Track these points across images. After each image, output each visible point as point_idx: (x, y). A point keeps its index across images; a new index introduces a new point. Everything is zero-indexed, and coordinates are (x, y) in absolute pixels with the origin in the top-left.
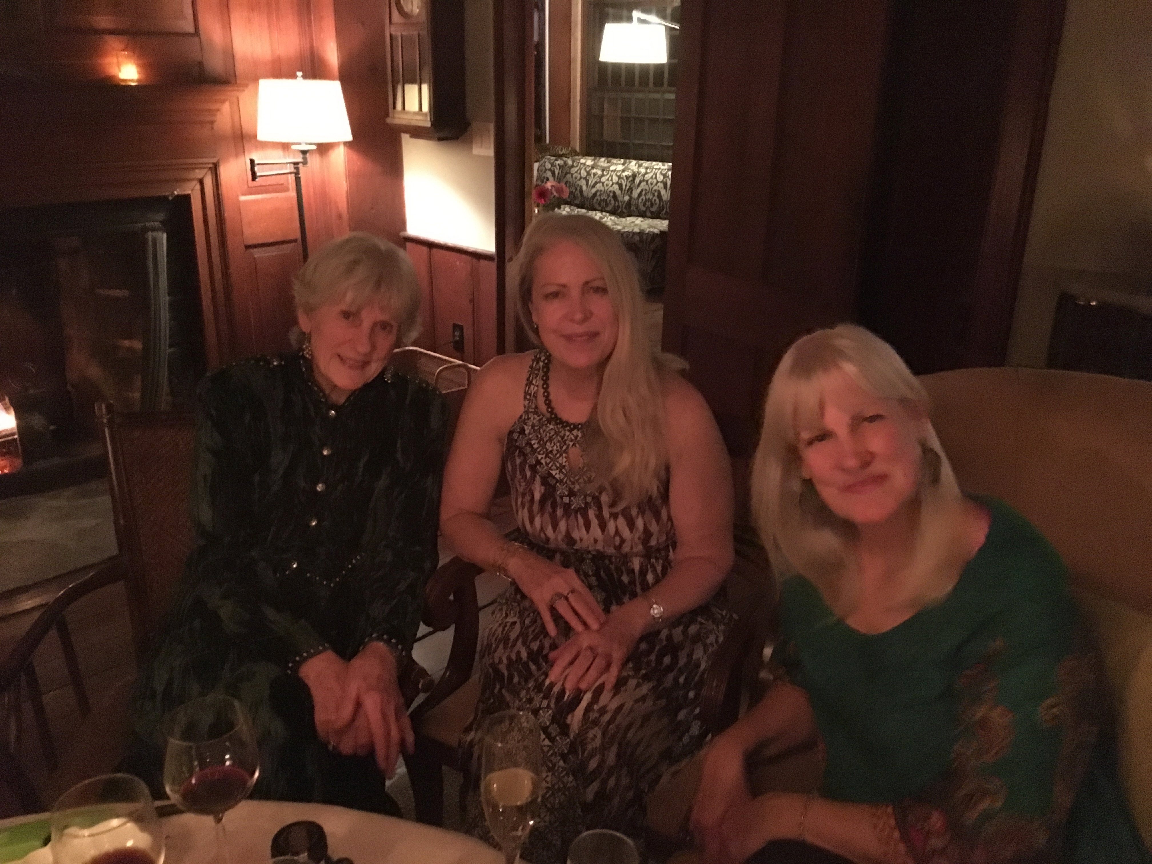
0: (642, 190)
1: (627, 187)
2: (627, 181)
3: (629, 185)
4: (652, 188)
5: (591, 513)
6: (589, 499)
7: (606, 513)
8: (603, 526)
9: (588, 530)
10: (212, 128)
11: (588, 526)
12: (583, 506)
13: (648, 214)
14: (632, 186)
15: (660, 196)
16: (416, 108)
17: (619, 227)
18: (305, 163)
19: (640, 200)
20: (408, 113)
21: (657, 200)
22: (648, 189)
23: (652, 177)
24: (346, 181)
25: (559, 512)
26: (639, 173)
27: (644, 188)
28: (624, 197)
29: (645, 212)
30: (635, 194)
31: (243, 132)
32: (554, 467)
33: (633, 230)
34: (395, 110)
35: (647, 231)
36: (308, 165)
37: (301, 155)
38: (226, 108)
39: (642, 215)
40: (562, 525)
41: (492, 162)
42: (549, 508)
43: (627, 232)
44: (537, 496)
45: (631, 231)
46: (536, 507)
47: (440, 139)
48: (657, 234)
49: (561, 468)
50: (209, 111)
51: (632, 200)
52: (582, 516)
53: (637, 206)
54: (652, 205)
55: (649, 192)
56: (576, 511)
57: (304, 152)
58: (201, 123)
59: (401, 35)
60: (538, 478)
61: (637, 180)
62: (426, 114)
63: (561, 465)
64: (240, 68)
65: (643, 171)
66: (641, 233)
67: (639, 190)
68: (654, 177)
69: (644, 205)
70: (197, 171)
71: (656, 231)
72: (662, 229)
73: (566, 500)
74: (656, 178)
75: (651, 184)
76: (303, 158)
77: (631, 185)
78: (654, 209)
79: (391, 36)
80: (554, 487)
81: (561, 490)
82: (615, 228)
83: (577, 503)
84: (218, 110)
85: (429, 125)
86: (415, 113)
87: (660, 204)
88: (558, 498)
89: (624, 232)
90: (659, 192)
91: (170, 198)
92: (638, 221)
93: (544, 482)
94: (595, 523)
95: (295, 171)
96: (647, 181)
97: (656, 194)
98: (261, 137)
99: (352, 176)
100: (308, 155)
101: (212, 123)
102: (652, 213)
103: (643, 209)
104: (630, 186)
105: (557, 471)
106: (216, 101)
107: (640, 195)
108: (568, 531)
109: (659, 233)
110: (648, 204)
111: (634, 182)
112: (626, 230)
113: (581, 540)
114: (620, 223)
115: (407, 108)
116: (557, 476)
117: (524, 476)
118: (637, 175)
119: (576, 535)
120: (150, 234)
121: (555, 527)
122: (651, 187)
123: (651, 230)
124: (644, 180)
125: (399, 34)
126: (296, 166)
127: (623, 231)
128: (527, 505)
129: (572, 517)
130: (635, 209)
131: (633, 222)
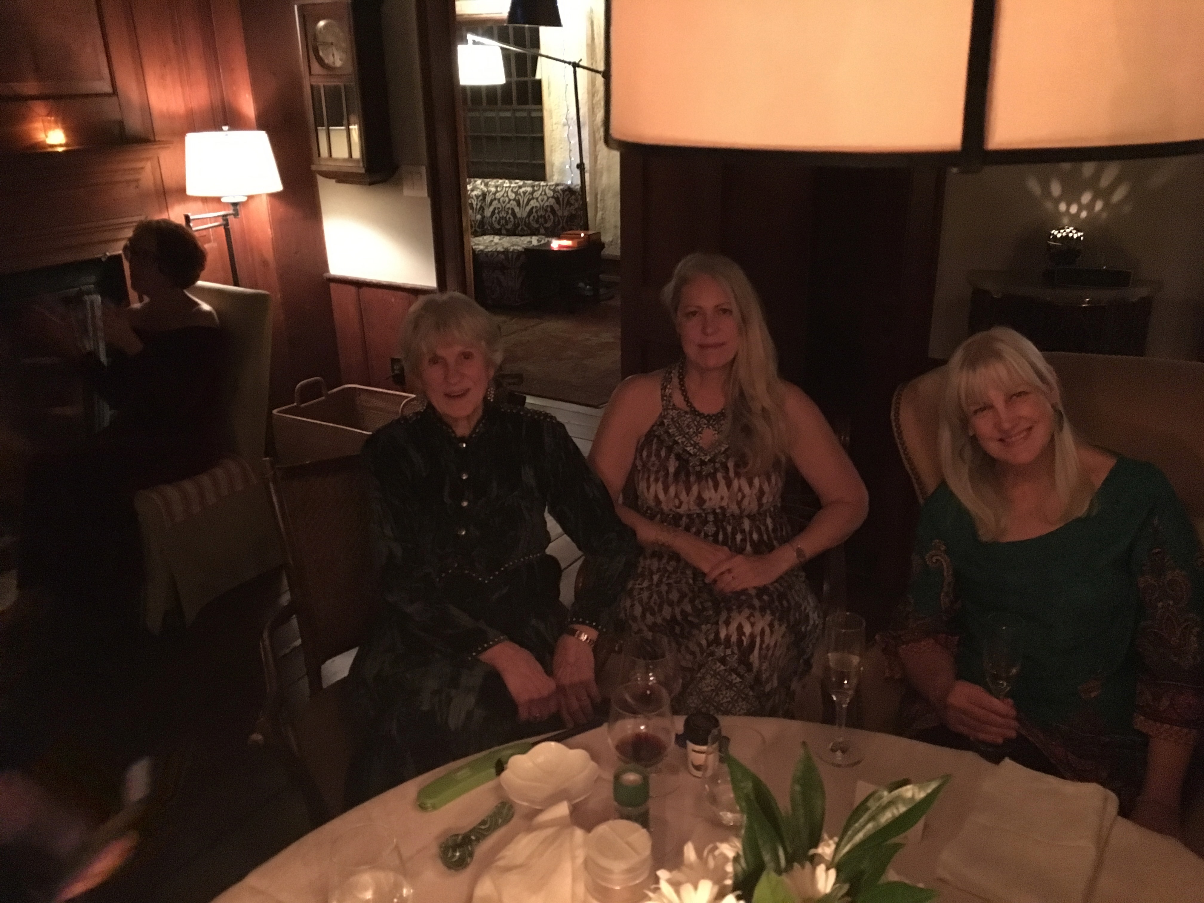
0: (495, 209)
1: (478, 207)
2: (477, 201)
3: (479, 204)
4: (505, 207)
5: (719, 476)
6: (718, 465)
7: (732, 474)
8: (729, 485)
9: (716, 490)
10: (137, 187)
11: (716, 487)
12: (712, 471)
13: (504, 232)
14: (483, 205)
15: (514, 214)
16: (346, 155)
17: (481, 247)
18: (236, 214)
19: (494, 218)
20: (336, 160)
21: (512, 219)
22: (501, 208)
23: (503, 196)
24: (271, 228)
25: (692, 479)
26: (489, 192)
27: (497, 206)
28: (475, 216)
29: (500, 229)
30: (488, 212)
31: (165, 187)
32: (689, 445)
33: (497, 249)
34: (320, 158)
35: (511, 250)
36: (239, 216)
37: (232, 208)
38: (148, 166)
39: (497, 232)
40: (695, 489)
41: (428, 202)
42: (683, 477)
43: (491, 251)
44: (672, 470)
45: (494, 250)
46: (671, 478)
47: (371, 184)
48: (521, 251)
49: (695, 445)
50: (134, 169)
51: (485, 219)
52: (713, 480)
53: (491, 225)
54: (507, 223)
55: (502, 210)
56: (707, 476)
57: (235, 204)
58: (128, 182)
59: (324, 86)
60: (673, 456)
61: (488, 199)
62: (357, 161)
63: (695, 442)
64: (158, 124)
65: (493, 189)
66: (506, 252)
67: (491, 209)
68: (505, 195)
69: (499, 223)
70: (126, 230)
71: (519, 248)
72: (524, 246)
73: (698, 469)
74: (507, 196)
75: (504, 202)
76: (234, 210)
77: (482, 203)
78: (509, 227)
79: (312, 87)
80: (687, 461)
81: (693, 461)
82: (478, 248)
83: (709, 469)
84: (142, 168)
85: (363, 171)
86: (344, 160)
87: (515, 222)
88: (690, 468)
89: (488, 252)
90: (512, 209)
91: (103, 260)
92: (496, 239)
93: (678, 457)
94: (722, 483)
95: (225, 223)
96: (499, 200)
97: (510, 211)
98: (190, 192)
99: (277, 223)
100: (238, 207)
101: (137, 181)
102: (507, 230)
103: (498, 227)
104: (481, 205)
105: (692, 448)
106: (141, 160)
107: (493, 213)
108: (699, 493)
109: (523, 250)
110: (503, 222)
111: (485, 201)
112: (490, 250)
113: (710, 499)
114: (479, 243)
115: (334, 155)
116: (692, 452)
117: (658, 455)
118: (487, 194)
119: (706, 495)
120: (86, 297)
121: (688, 491)
122: (504, 205)
123: (516, 248)
124: (495, 199)
125: (321, 85)
126: (224, 218)
127: (486, 250)
128: (661, 479)
129: (704, 482)
130: (489, 228)
131: (492, 241)
